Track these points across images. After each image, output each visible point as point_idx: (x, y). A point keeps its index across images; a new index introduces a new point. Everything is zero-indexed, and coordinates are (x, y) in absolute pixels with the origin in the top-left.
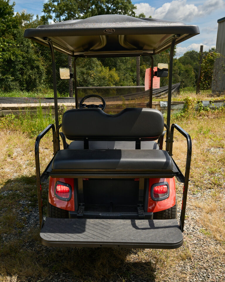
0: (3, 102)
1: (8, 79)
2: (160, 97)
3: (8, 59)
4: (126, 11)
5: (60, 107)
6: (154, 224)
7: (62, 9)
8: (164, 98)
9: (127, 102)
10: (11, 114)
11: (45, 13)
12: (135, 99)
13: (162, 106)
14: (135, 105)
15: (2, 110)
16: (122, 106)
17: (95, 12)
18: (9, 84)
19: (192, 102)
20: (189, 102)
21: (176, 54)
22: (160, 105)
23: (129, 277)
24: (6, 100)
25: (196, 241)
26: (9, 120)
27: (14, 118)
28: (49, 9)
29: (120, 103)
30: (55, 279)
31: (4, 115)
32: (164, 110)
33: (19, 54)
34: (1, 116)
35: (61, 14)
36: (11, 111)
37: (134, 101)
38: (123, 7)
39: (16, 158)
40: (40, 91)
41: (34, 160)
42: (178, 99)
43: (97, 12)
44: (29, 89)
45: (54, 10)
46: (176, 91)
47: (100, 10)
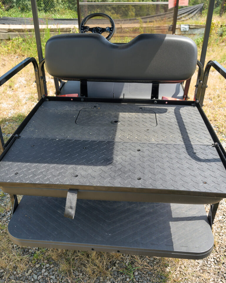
0: (13, 23)
2: (180, 20)
5: (71, 29)
6: (171, 212)
8: (185, 21)
9: (144, 25)
10: (18, 37)
12: (153, 22)
13: (182, 30)
14: (153, 29)
15: (8, 32)
16: (139, 29)
18: (27, 4)
19: (215, 25)
20: (213, 26)
22: (180, 29)
23: (132, 277)
24: (16, 21)
25: (222, 216)
26: (16, 44)
27: (21, 41)
29: (137, 25)
30: (34, 275)
31: (11, 38)
32: (184, 34)
34: (8, 39)
36: (18, 33)
37: (152, 24)
39: (17, 90)
40: (58, 12)
41: (36, 93)
42: (200, 22)
44: (47, 10)
46: (198, 13)
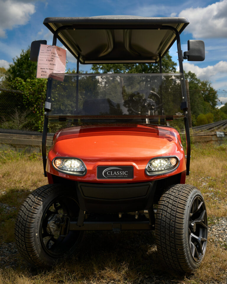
1: (56, 127)
3: (58, 108)
4: (168, 67)
7: (109, 66)
11: (93, 70)
17: (139, 68)
21: (217, 104)
22: (216, 135)
28: (97, 67)
32: (221, 140)
33: (68, 104)
35: (109, 71)
38: (165, 63)
43: (141, 68)
45: (102, 67)
47: (143, 66)
